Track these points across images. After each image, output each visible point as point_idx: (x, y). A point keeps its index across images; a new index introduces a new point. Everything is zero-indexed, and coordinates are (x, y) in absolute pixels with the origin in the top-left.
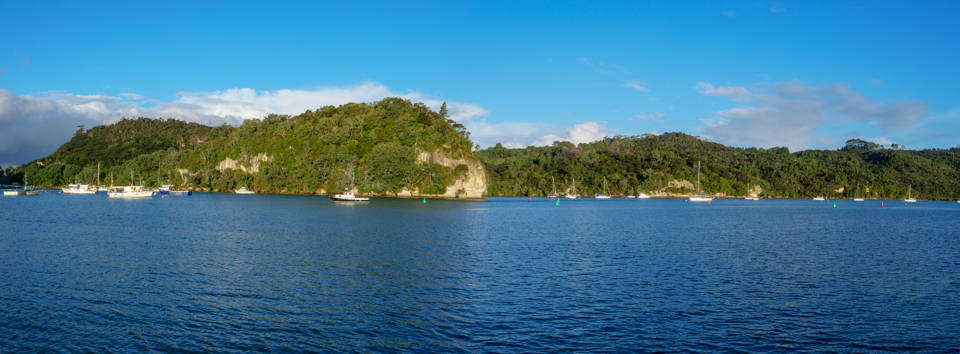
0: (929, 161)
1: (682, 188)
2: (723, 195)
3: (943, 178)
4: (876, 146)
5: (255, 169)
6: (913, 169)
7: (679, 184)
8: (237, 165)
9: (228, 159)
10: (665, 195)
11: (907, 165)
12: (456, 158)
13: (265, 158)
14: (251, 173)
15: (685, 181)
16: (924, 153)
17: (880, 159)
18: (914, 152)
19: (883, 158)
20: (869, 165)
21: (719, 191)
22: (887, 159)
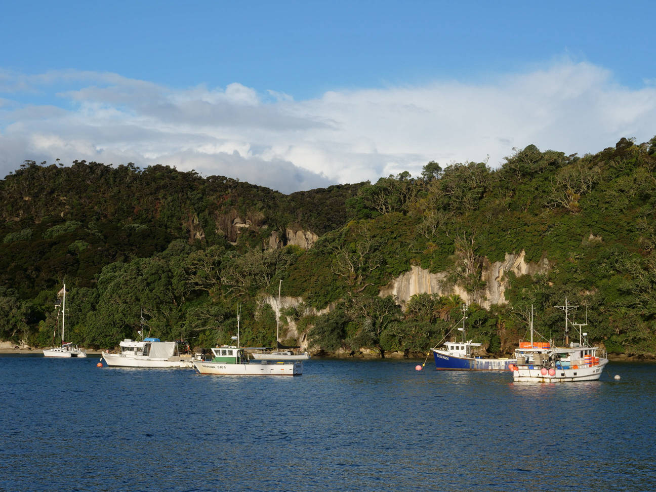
5: (497, 296)
8: (443, 285)
9: (416, 270)
13: (521, 266)
14: (487, 306)
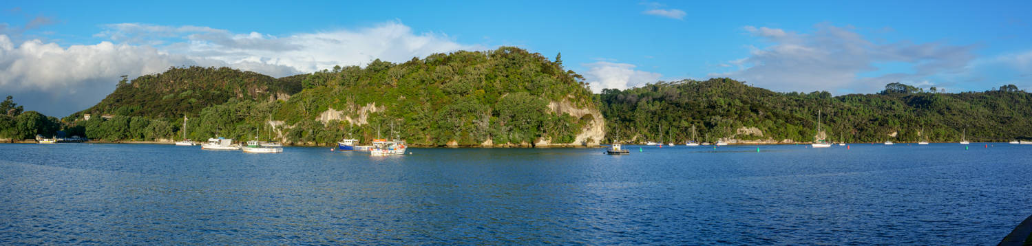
0: (968, 104)
1: (751, 135)
2: (790, 141)
3: (983, 121)
4: (916, 89)
5: (363, 120)
6: (954, 112)
7: (747, 131)
8: (342, 116)
9: (330, 110)
10: (734, 142)
11: (948, 108)
12: (580, 108)
13: (373, 108)
14: (359, 124)
15: (753, 128)
16: (962, 96)
17: (923, 103)
18: (952, 95)
19: (925, 101)
20: (912, 108)
21: (786, 137)
22: (929, 103)
